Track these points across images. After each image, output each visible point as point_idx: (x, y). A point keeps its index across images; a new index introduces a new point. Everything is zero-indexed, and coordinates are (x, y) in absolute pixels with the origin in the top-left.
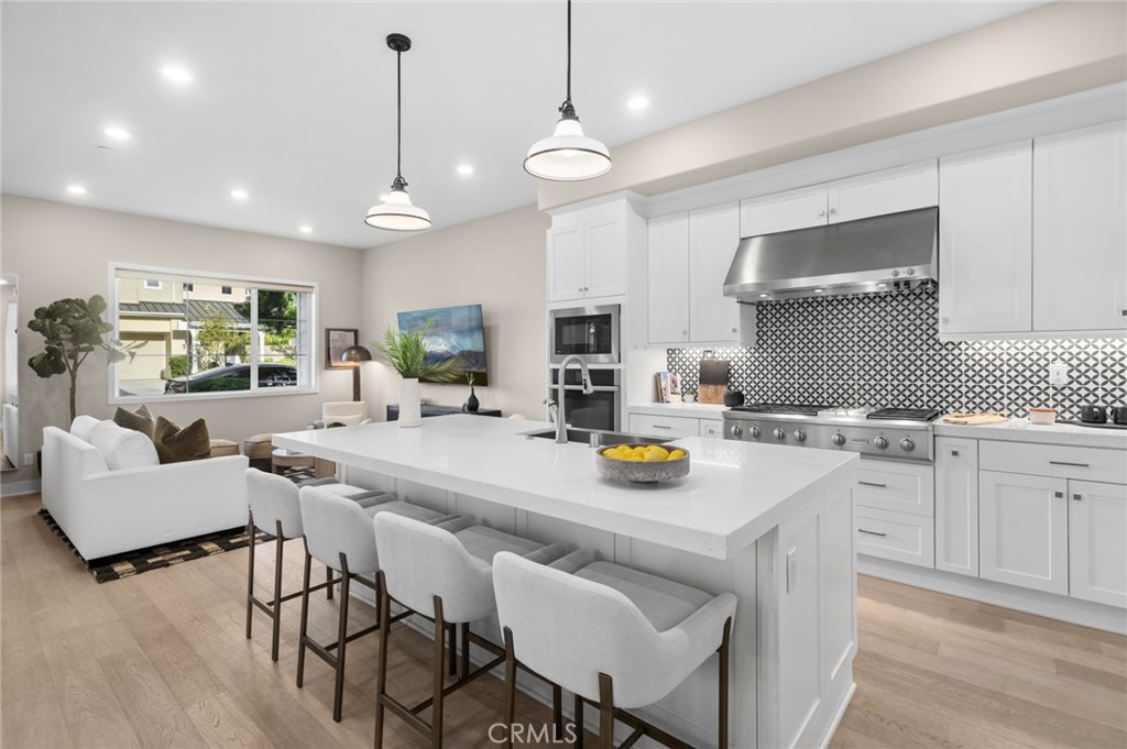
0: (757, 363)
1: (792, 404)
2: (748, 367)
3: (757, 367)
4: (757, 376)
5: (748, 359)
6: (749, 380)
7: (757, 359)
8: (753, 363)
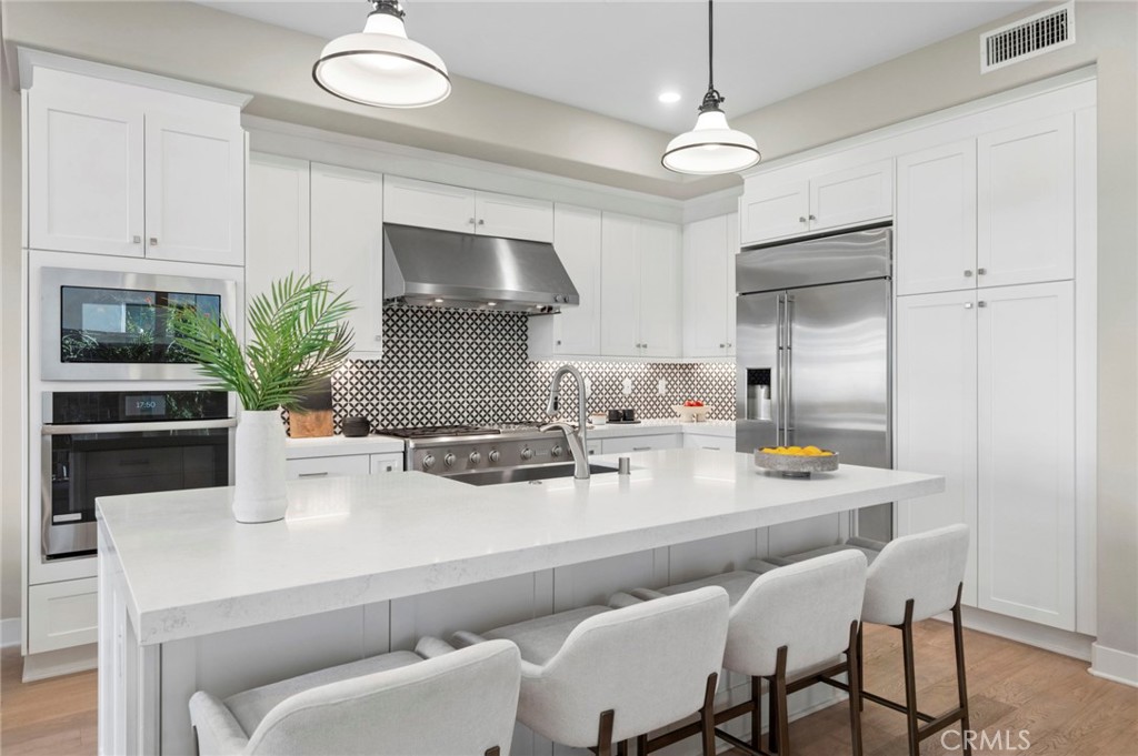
0: (364, 381)
1: (405, 429)
2: (354, 386)
3: (364, 386)
4: (364, 397)
5: (354, 375)
6: (354, 402)
7: (364, 375)
8: (359, 381)
